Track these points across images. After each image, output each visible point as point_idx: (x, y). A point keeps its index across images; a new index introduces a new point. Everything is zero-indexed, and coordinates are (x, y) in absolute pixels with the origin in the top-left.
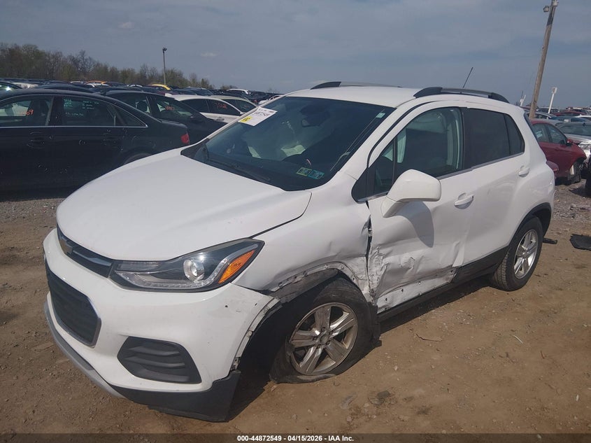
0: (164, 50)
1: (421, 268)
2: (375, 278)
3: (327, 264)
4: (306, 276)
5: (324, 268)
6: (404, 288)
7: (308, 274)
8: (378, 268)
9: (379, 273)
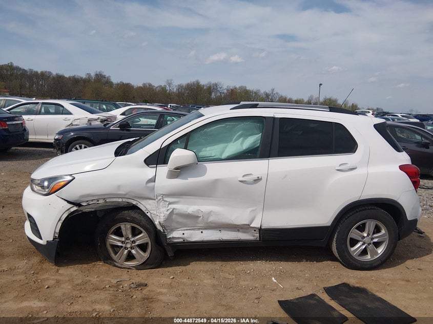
0: (321, 85)
1: (211, 219)
2: (162, 215)
3: (122, 198)
4: (106, 202)
5: (120, 200)
6: (203, 231)
7: (107, 201)
8: (164, 209)
9: (166, 213)
